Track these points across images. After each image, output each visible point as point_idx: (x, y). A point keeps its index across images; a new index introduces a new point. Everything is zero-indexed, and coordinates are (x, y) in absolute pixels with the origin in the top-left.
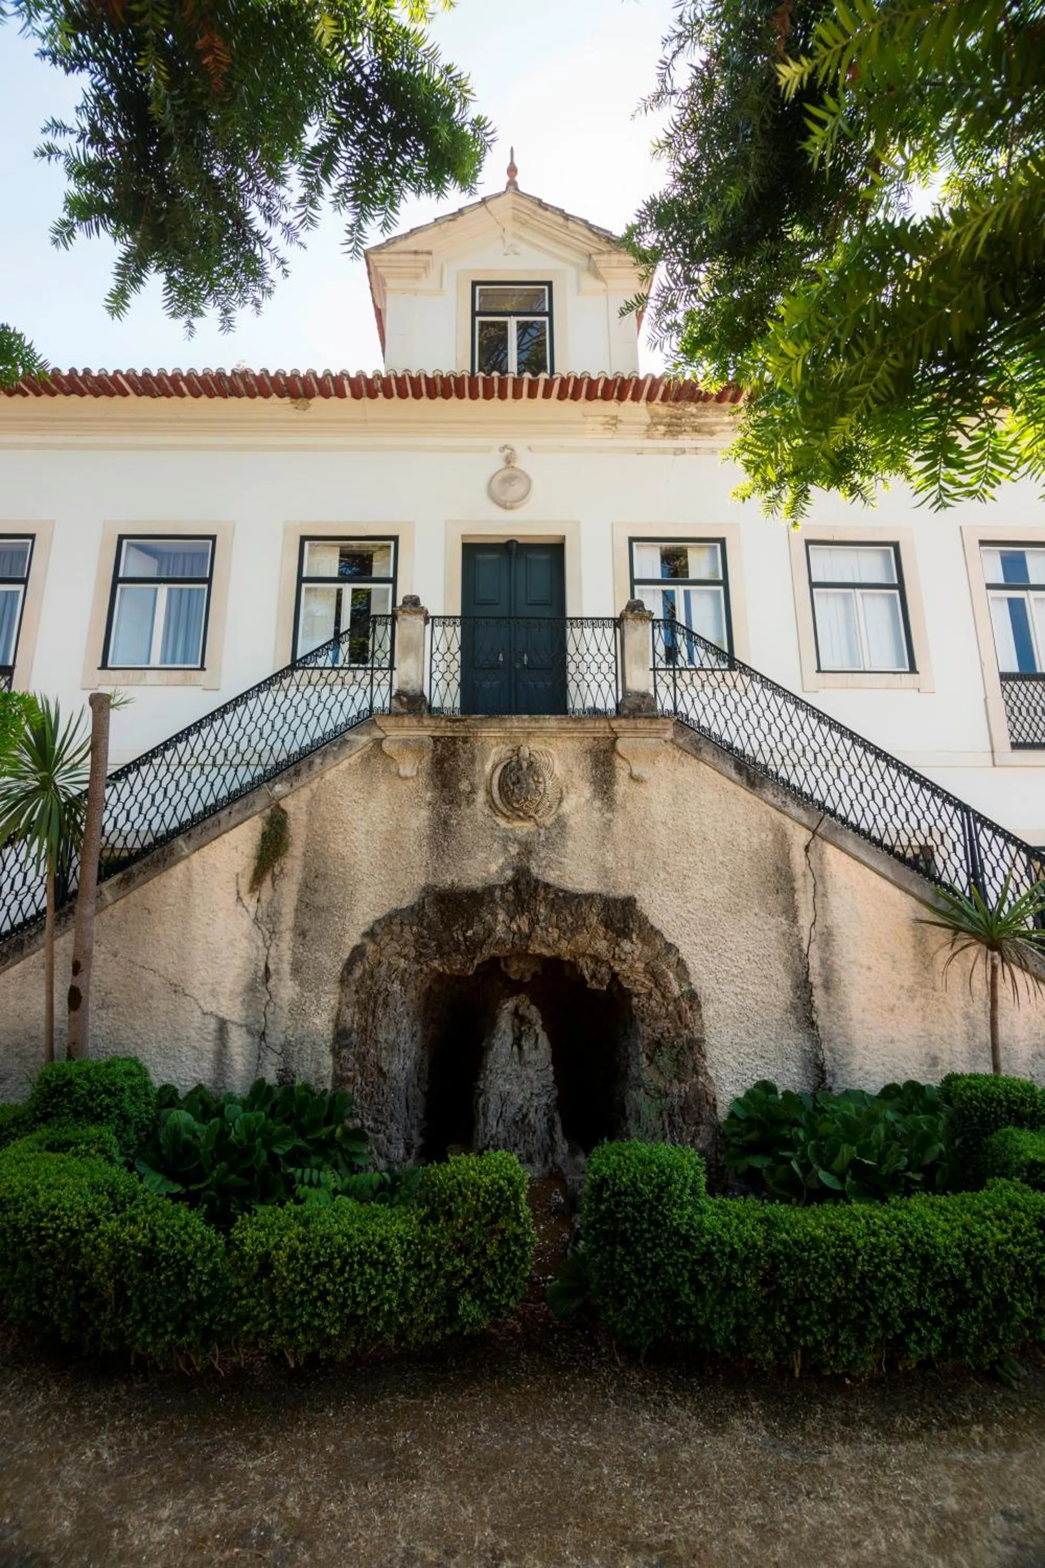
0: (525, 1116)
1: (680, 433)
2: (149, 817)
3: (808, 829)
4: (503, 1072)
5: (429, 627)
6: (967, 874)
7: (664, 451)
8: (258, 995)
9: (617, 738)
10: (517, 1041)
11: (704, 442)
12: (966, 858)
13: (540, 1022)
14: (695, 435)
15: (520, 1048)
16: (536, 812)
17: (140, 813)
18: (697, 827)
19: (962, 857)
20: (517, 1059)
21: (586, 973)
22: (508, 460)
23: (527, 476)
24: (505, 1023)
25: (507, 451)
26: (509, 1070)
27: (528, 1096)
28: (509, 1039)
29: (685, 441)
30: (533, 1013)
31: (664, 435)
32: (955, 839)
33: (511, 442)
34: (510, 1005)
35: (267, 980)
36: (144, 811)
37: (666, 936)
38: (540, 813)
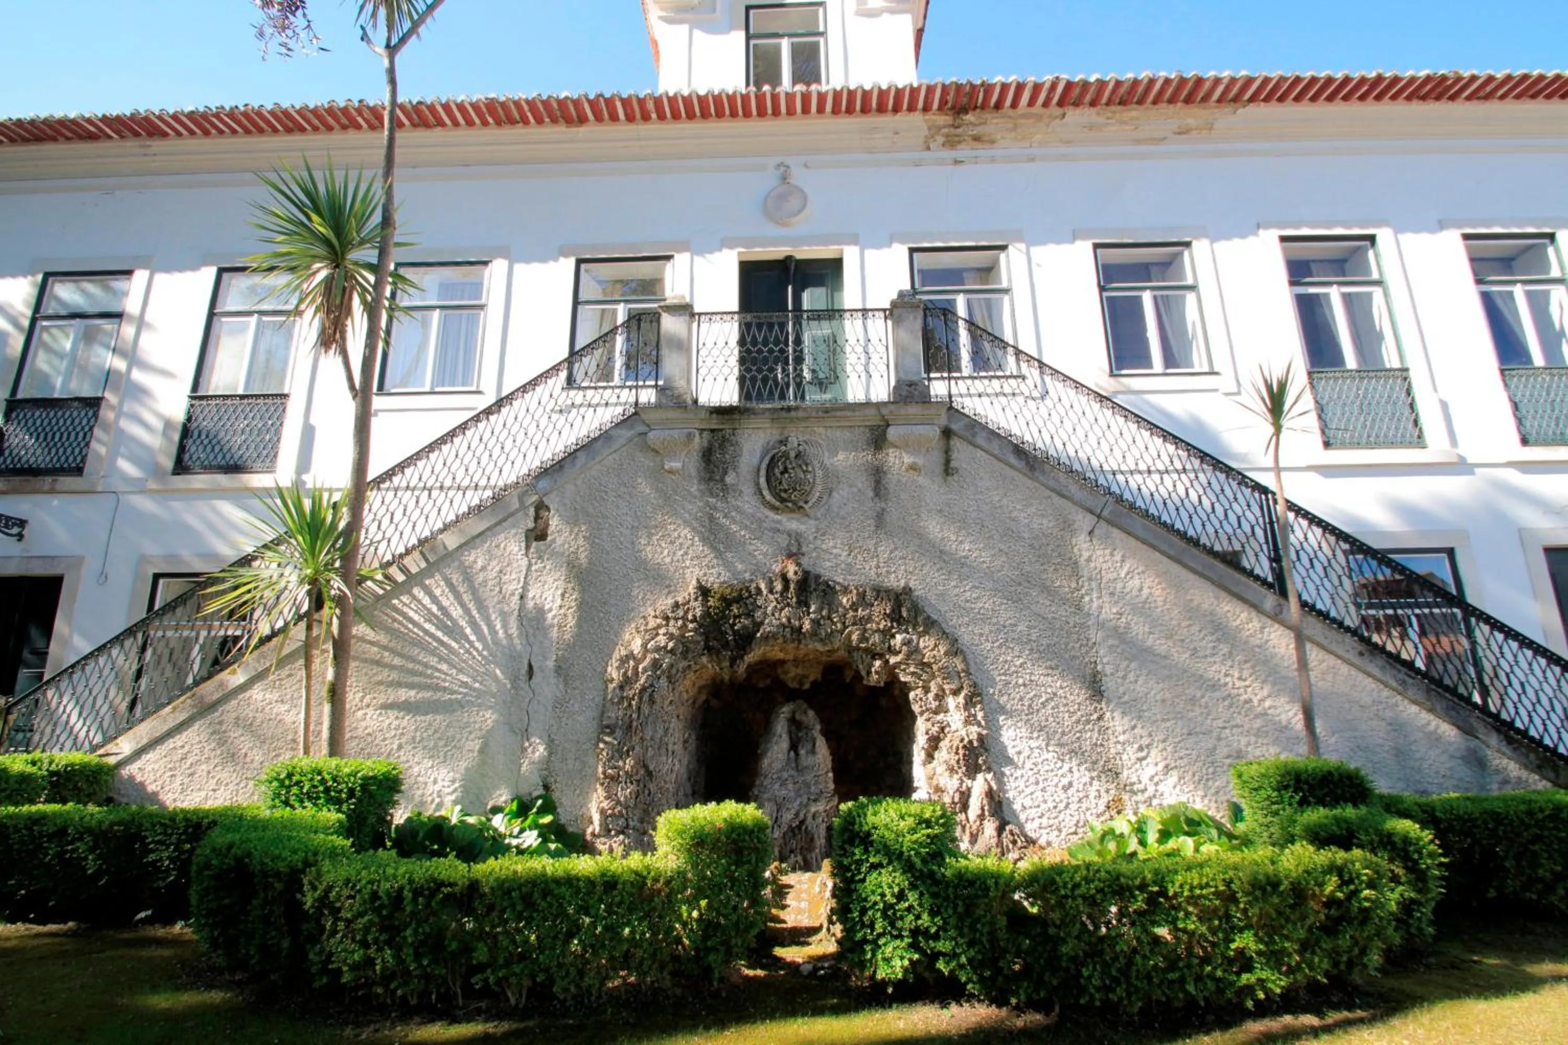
0: (802, 822)
1: (959, 142)
2: (413, 519)
3: (1092, 513)
4: (779, 778)
5: (695, 325)
6: (1269, 558)
7: (941, 162)
8: (522, 692)
9: (888, 425)
10: (794, 747)
11: (983, 152)
12: (1267, 542)
13: (818, 727)
14: (975, 144)
15: (797, 754)
16: (806, 502)
17: (404, 514)
18: (974, 515)
19: (1262, 540)
20: (793, 765)
21: (861, 667)
22: (784, 178)
23: (802, 191)
24: (781, 727)
25: (782, 169)
26: (785, 775)
27: (805, 801)
28: (785, 744)
29: (963, 152)
30: (810, 717)
31: (943, 145)
32: (1254, 522)
33: (788, 161)
34: (786, 709)
35: (530, 678)
36: (408, 513)
37: (944, 625)
38: (810, 504)
